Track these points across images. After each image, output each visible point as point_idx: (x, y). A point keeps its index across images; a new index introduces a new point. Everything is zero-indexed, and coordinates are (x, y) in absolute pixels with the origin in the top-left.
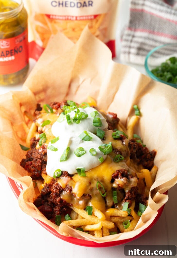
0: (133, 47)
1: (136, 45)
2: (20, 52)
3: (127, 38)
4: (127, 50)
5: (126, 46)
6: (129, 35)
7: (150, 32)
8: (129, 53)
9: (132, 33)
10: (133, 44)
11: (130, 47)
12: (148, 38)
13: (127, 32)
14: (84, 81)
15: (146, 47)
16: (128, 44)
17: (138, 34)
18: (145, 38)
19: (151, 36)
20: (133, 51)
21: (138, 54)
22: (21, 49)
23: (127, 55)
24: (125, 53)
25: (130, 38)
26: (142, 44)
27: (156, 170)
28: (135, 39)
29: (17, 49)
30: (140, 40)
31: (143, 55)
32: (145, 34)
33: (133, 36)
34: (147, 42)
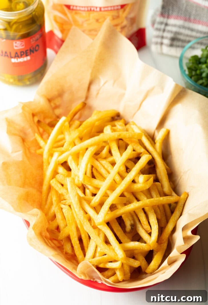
0: (166, 38)
1: (170, 35)
2: (36, 51)
3: (159, 26)
4: (159, 40)
5: (157, 37)
6: (161, 23)
7: (185, 20)
8: (162, 44)
9: (165, 20)
10: (166, 34)
11: (162, 37)
12: (184, 27)
13: (159, 19)
14: (105, 83)
15: (182, 37)
16: (161, 33)
17: (172, 21)
18: (180, 27)
19: (187, 24)
20: (166, 41)
21: (171, 45)
22: (37, 48)
23: (159, 46)
24: (156, 43)
25: (163, 27)
26: (176, 33)
27: (186, 197)
28: (168, 28)
29: (33, 48)
30: (174, 29)
31: (178, 46)
32: (179, 22)
33: (166, 25)
34: (183, 31)
